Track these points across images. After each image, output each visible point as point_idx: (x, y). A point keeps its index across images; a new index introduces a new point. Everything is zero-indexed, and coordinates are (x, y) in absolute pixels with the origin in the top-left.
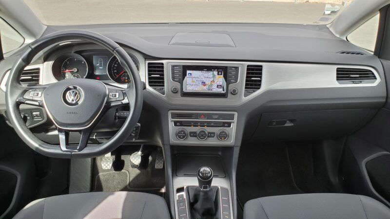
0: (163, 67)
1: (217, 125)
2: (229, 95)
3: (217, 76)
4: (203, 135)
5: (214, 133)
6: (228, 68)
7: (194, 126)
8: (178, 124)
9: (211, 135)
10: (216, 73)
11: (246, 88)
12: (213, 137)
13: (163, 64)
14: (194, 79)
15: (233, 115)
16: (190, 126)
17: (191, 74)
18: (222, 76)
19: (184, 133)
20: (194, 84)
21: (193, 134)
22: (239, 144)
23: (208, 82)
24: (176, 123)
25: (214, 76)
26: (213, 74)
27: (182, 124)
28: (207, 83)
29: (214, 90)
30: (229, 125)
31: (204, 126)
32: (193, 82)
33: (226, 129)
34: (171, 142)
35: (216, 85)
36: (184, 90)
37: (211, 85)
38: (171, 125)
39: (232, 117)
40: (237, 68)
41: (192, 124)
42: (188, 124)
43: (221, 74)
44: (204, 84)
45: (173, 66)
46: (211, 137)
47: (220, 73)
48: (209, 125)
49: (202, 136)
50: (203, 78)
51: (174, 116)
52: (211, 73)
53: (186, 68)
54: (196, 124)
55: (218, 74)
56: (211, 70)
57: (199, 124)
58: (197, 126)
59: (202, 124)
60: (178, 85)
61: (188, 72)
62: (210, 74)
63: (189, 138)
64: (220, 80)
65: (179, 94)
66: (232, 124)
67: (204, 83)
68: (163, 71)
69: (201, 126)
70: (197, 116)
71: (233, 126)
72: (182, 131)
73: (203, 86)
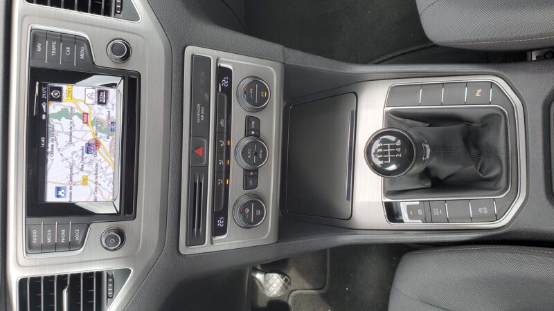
0: (35, 281)
1: (224, 111)
2: (131, 66)
3: (66, 103)
4: (255, 152)
5: (249, 119)
6: (38, 64)
7: (227, 177)
8: (220, 223)
9: (253, 127)
10: (54, 108)
11: (107, 13)
12: (258, 121)
13: (22, 282)
14: (77, 178)
15: (195, 58)
16: (227, 187)
17: (58, 189)
18: (65, 87)
19: (247, 205)
20: (92, 177)
21: (251, 177)
22: (277, 48)
23: (85, 134)
24: (218, 231)
25: (67, 114)
26: (58, 116)
27: (220, 213)
28: (89, 137)
29: (113, 114)
30: (224, 73)
31: (228, 148)
32: (85, 181)
33: (239, 82)
34: (271, 241)
35: (97, 106)
36: (112, 210)
37: (97, 122)
38: (223, 243)
39: (201, 64)
40: (36, 37)
41: (221, 182)
42: (222, 193)
43: (60, 89)
44: (91, 147)
45: (31, 247)
46: (257, 130)
47: (55, 94)
48: (224, 133)
49: (256, 154)
50: (72, 149)
51: (195, 238)
52: (53, 122)
53: (37, 206)
54: (223, 172)
55: (59, 100)
56: (45, 122)
57: (222, 162)
58: (228, 167)
59: (223, 153)
60: (98, 231)
61: (51, 197)
62: (57, 128)
63: (260, 189)
64: (79, 95)
65: (126, 225)
66: (222, 65)
67: (89, 144)
68: (49, 280)
69: (228, 157)
70: (198, 168)
71: (228, 60)
72: (242, 212)
73: (101, 149)
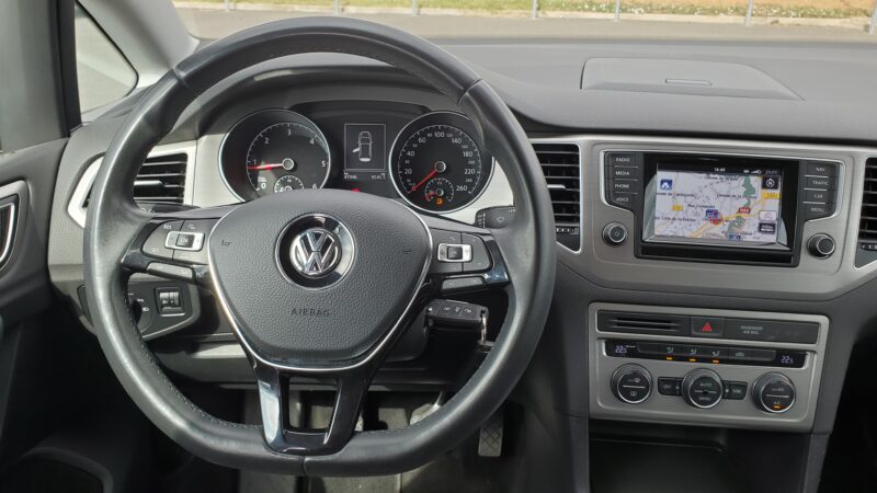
0: (576, 159)
1: (753, 358)
2: (806, 259)
3: (760, 192)
4: (701, 392)
5: (743, 386)
6: (802, 168)
7: (676, 359)
8: (620, 349)
9: (732, 390)
10: (756, 181)
11: (861, 235)
12: (740, 397)
13: (574, 148)
14: (680, 200)
15: (815, 326)
16: (663, 358)
17: (670, 182)
18: (778, 192)
19: (644, 381)
20: (681, 215)
21: (672, 387)
22: (828, 424)
23: (728, 210)
24: (611, 345)
25: (749, 192)
26: (747, 185)
27: (637, 350)
28: (724, 214)
29: (749, 238)
30: (798, 359)
31: (710, 361)
32: (677, 208)
33: (786, 373)
34: (592, 409)
35: (757, 223)
36: (647, 237)
37: (740, 221)
38: (598, 351)
39: (810, 333)
40: (832, 169)
41: (670, 351)
42: (656, 352)
43: (775, 187)
44: (713, 216)
45: (611, 157)
46: (730, 396)
47: (770, 182)
48: (728, 355)
49: (705, 394)
50: (712, 196)
51: (606, 321)
52: (742, 180)
53: (655, 162)
54: (681, 353)
55: (764, 186)
56: (741, 173)
57: (693, 352)
58: (686, 359)
59: (705, 353)
60: (627, 218)
61: (661, 175)
62: (735, 183)
63: (658, 397)
64: (768, 204)
65: (630, 247)
66: (808, 358)
67: (716, 213)
68: (576, 172)
69: (699, 360)
70: (686, 326)
71: (813, 365)
72: (635, 375)
73: (710, 225)
